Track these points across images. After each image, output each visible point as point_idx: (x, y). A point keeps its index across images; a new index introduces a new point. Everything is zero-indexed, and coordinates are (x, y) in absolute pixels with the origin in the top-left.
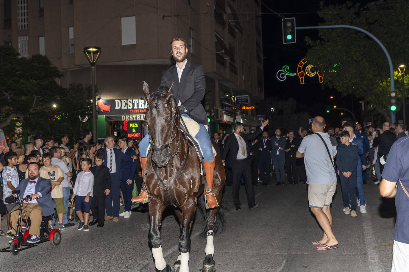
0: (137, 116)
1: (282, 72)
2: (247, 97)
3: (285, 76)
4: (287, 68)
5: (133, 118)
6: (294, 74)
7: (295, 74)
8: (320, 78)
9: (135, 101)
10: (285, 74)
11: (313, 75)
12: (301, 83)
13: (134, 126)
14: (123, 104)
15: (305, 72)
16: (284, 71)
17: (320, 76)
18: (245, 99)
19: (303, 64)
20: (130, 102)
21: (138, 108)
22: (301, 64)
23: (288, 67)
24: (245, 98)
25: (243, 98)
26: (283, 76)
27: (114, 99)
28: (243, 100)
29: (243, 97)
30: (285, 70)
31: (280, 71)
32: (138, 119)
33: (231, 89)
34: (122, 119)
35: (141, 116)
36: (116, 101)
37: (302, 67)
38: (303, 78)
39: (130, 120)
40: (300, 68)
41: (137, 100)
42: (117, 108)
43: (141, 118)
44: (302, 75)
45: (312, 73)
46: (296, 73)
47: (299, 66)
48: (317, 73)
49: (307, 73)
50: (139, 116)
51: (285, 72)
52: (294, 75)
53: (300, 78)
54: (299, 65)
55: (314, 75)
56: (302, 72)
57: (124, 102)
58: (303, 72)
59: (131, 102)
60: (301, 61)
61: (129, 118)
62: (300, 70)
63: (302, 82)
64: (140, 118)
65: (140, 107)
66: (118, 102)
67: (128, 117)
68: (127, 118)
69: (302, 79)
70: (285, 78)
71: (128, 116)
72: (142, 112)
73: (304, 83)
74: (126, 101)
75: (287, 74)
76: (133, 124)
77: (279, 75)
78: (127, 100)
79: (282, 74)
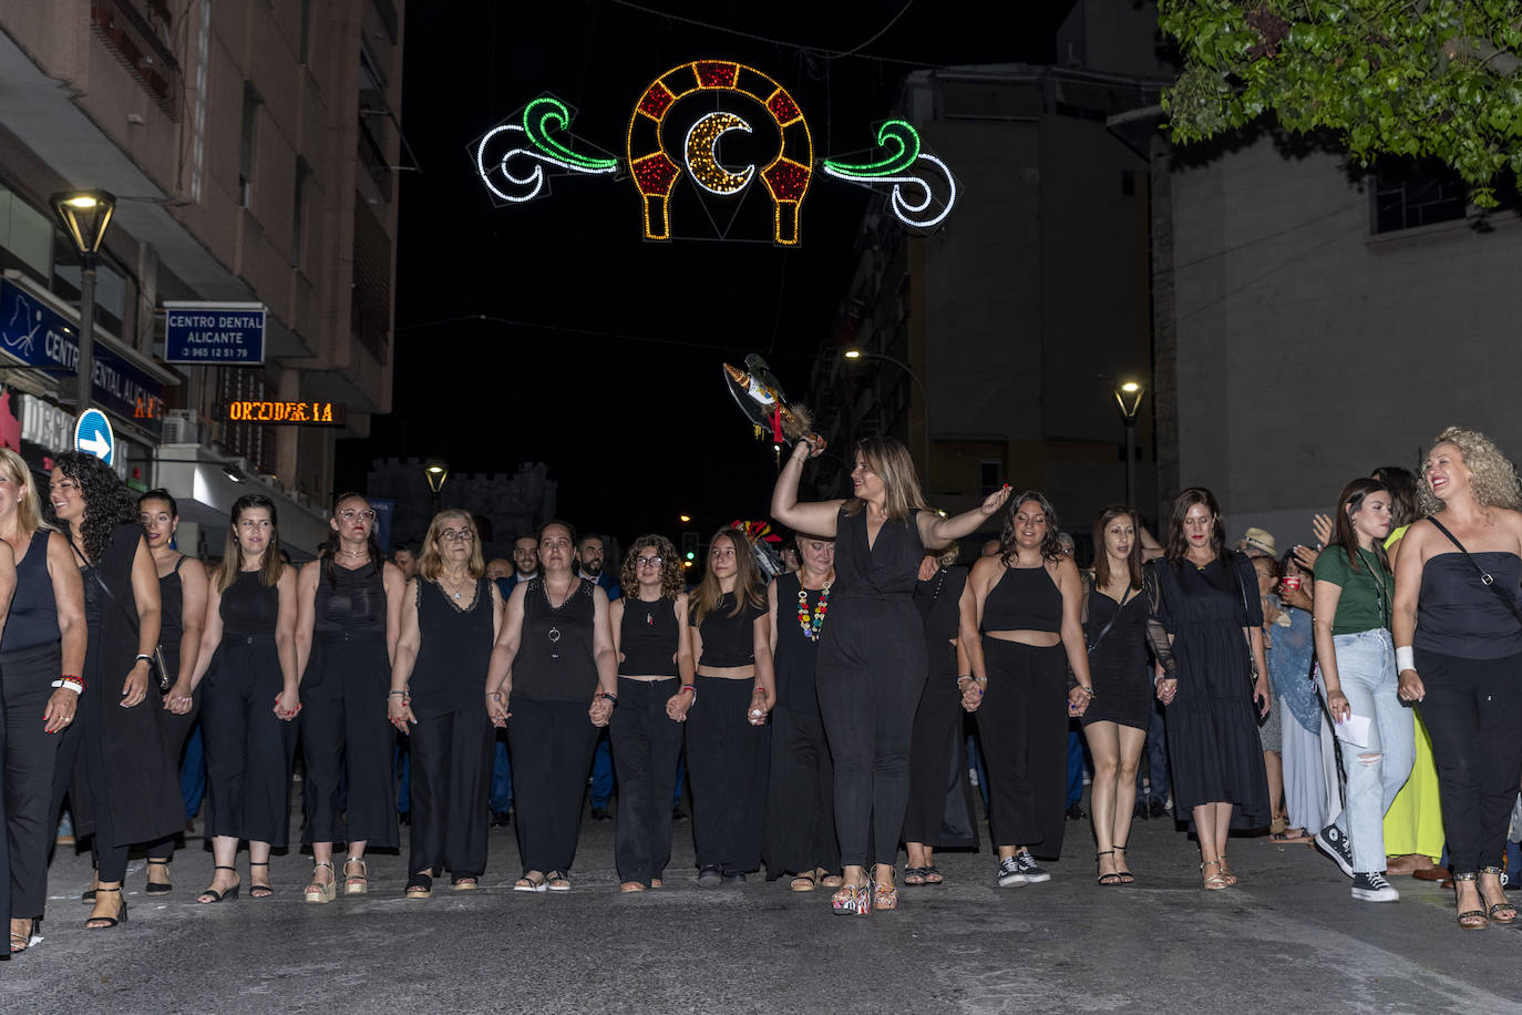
1: (518, 139)
2: (257, 315)
3: (537, 174)
4: (557, 116)
6: (608, 163)
7: (609, 166)
8: (778, 209)
10: (538, 156)
11: (734, 184)
12: (649, 234)
16: (530, 136)
17: (779, 196)
18: (236, 330)
19: (668, 99)
22: (655, 104)
23: (565, 111)
24: (238, 323)
25: (226, 322)
26: (522, 166)
28: (225, 337)
29: (227, 314)
30: (543, 129)
31: (502, 128)
33: (143, 245)
37: (658, 121)
38: (667, 198)
40: (644, 126)
44: (656, 176)
45: (726, 173)
46: (615, 160)
47: (637, 109)
48: (762, 174)
49: (691, 165)
51: (541, 146)
52: (600, 171)
53: (645, 197)
54: (644, 107)
55: (741, 187)
56: (660, 152)
58: (667, 156)
60: (658, 82)
62: (644, 142)
63: (657, 228)
69: (656, 205)
70: (534, 182)
73: (667, 234)
75: (548, 159)
77: (493, 158)
79: (517, 151)
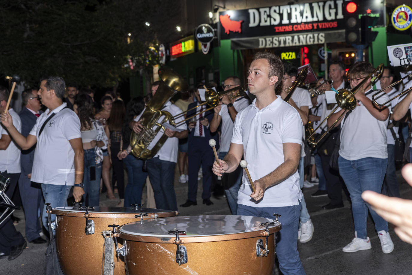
0: (287, 38)
5: (280, 42)
9: (285, 10)
13: (289, 57)
14: (264, 17)
20: (275, 11)
21: (290, 21)
27: (247, 8)
32: (289, 43)
34: (259, 45)
35: (293, 38)
36: (251, 12)
39: (274, 46)
41: (288, 7)
42: (252, 24)
43: (295, 42)
50: (290, 38)
57: (265, 12)
59: (278, 11)
61: (272, 42)
64: (292, 41)
65: (293, 21)
66: (254, 14)
67: (269, 40)
68: (268, 43)
71: (271, 39)
72: (297, 29)
74: (267, 10)
76: (288, 54)
78: (270, 8)
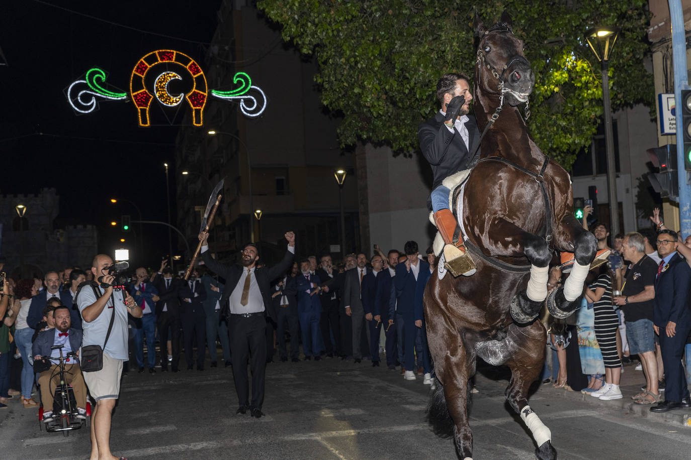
1: (85, 86)
3: (94, 100)
4: (100, 76)
6: (122, 95)
7: (124, 96)
8: (194, 113)
10: (93, 93)
11: (175, 101)
12: (141, 124)
15: (151, 91)
16: (89, 85)
17: (194, 106)
19: (147, 67)
22: (141, 69)
23: (104, 74)
26: (86, 98)
30: (94, 81)
31: (77, 82)
37: (143, 77)
38: (148, 109)
40: (137, 79)
44: (143, 100)
45: (172, 97)
46: (125, 94)
47: (134, 72)
48: (187, 97)
49: (157, 95)
51: (95, 89)
52: (119, 99)
53: (139, 108)
54: (137, 71)
55: (178, 103)
56: (144, 90)
58: (147, 91)
60: (142, 60)
62: (137, 86)
63: (144, 122)
69: (143, 111)
70: (92, 105)
73: (148, 124)
75: (97, 94)
77: (74, 95)
79: (84, 91)
